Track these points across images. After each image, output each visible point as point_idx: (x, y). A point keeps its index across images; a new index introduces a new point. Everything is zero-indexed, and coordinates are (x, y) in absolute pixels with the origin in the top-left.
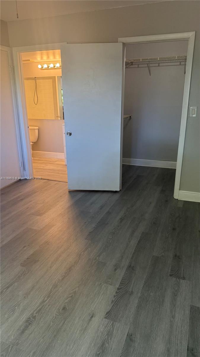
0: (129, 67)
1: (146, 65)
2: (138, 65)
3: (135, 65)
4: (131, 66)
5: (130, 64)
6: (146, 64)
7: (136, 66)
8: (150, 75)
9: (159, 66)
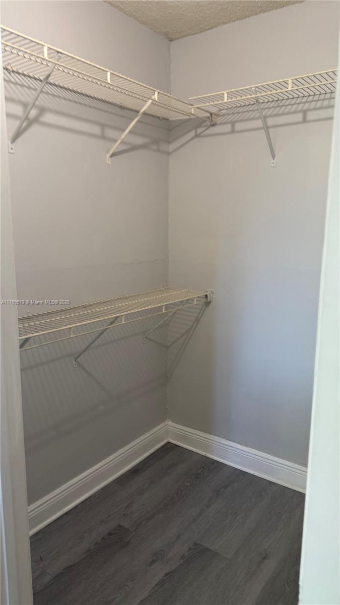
0: (203, 134)
1: (259, 123)
2: (233, 123)
3: (221, 124)
4: (212, 130)
5: (208, 123)
6: (259, 118)
7: (228, 128)
8: (274, 157)
9: (305, 121)
